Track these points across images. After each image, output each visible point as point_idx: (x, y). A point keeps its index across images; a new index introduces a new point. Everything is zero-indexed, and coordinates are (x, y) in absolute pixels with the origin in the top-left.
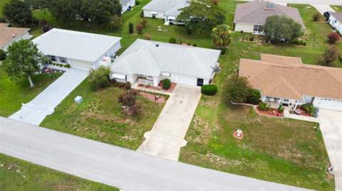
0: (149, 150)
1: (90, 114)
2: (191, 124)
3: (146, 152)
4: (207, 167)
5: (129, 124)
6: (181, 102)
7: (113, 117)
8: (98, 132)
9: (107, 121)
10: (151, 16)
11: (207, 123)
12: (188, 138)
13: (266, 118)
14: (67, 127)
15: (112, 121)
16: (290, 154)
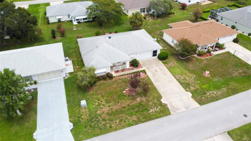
0: (178, 110)
1: (106, 109)
2: (178, 81)
3: (178, 112)
4: (217, 100)
5: (142, 101)
6: (156, 70)
7: (126, 102)
8: (129, 118)
9: (124, 107)
10: (57, 21)
11: (185, 76)
12: (187, 90)
13: (207, 59)
14: (101, 129)
15: (129, 106)
16: (237, 72)
